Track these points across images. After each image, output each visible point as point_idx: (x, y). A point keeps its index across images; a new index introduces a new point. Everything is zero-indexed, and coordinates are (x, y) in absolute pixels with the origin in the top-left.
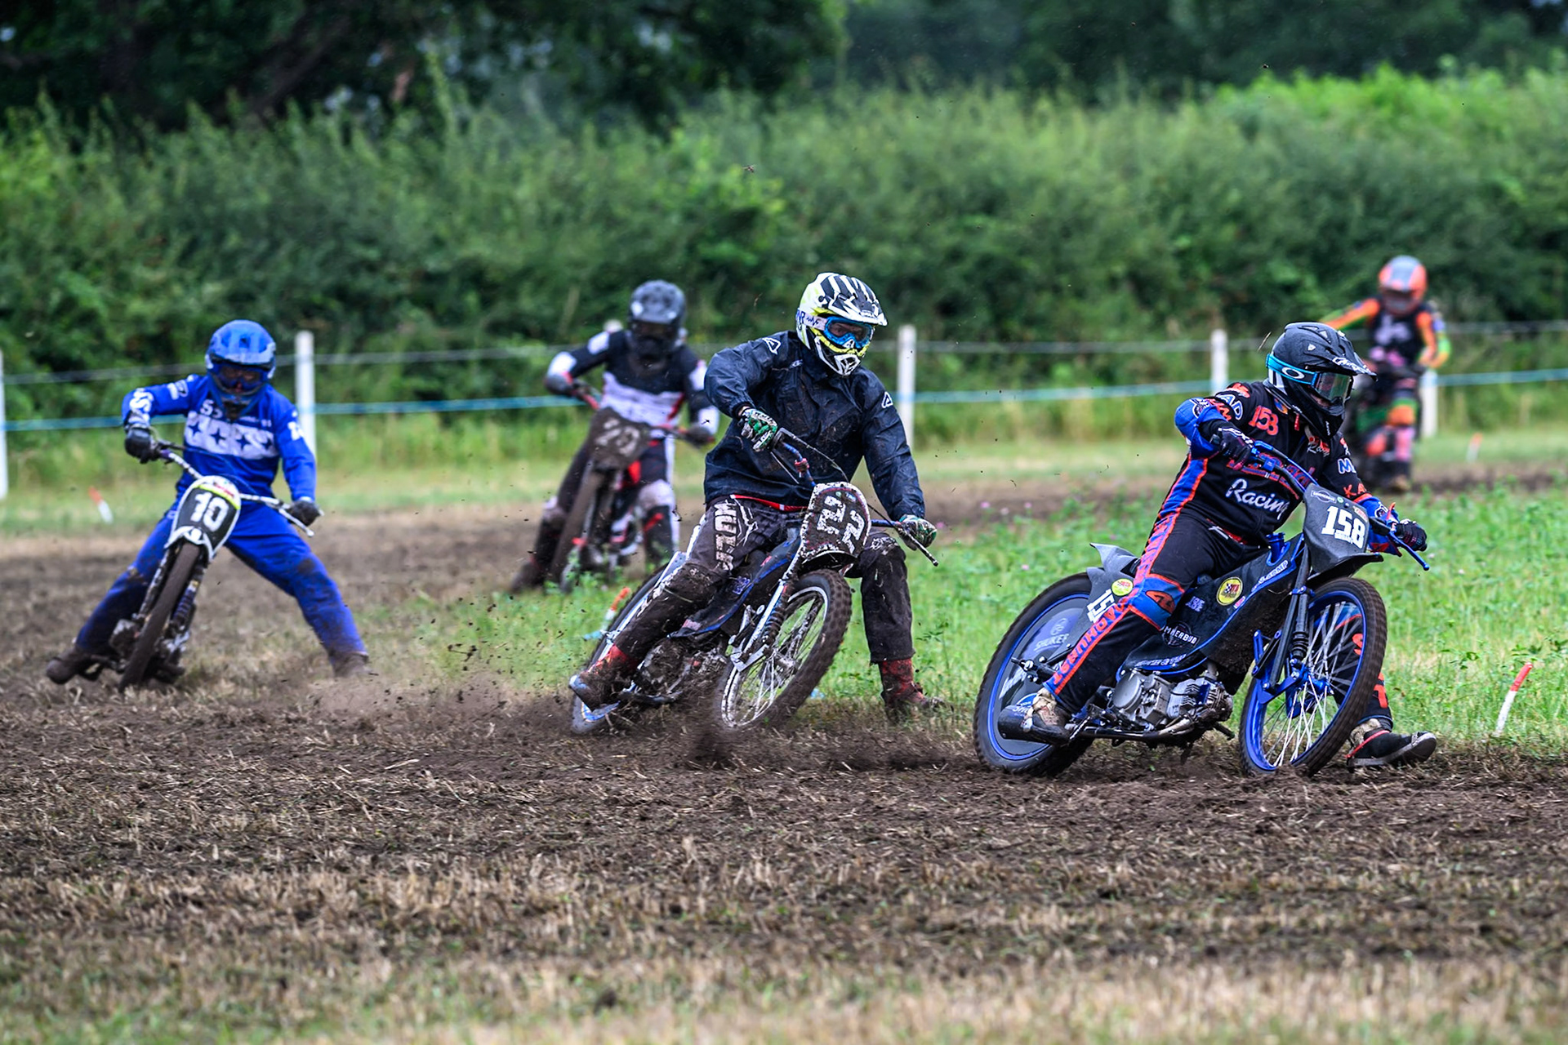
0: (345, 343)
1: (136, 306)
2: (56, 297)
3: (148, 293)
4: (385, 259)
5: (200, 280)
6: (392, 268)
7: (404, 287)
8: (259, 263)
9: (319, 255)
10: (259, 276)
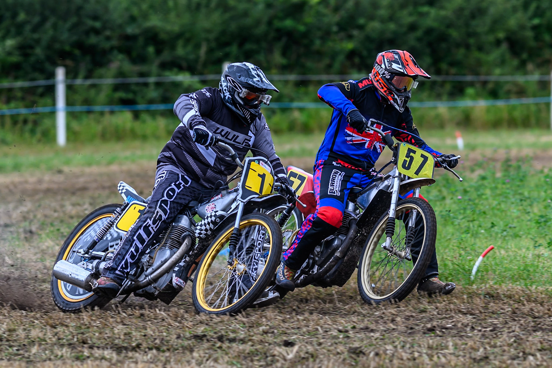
0: (82, 73)
4: (104, 28)
5: (3, 38)
6: (108, 33)
7: (115, 42)
8: (36, 29)
9: (68, 25)
10: (36, 36)
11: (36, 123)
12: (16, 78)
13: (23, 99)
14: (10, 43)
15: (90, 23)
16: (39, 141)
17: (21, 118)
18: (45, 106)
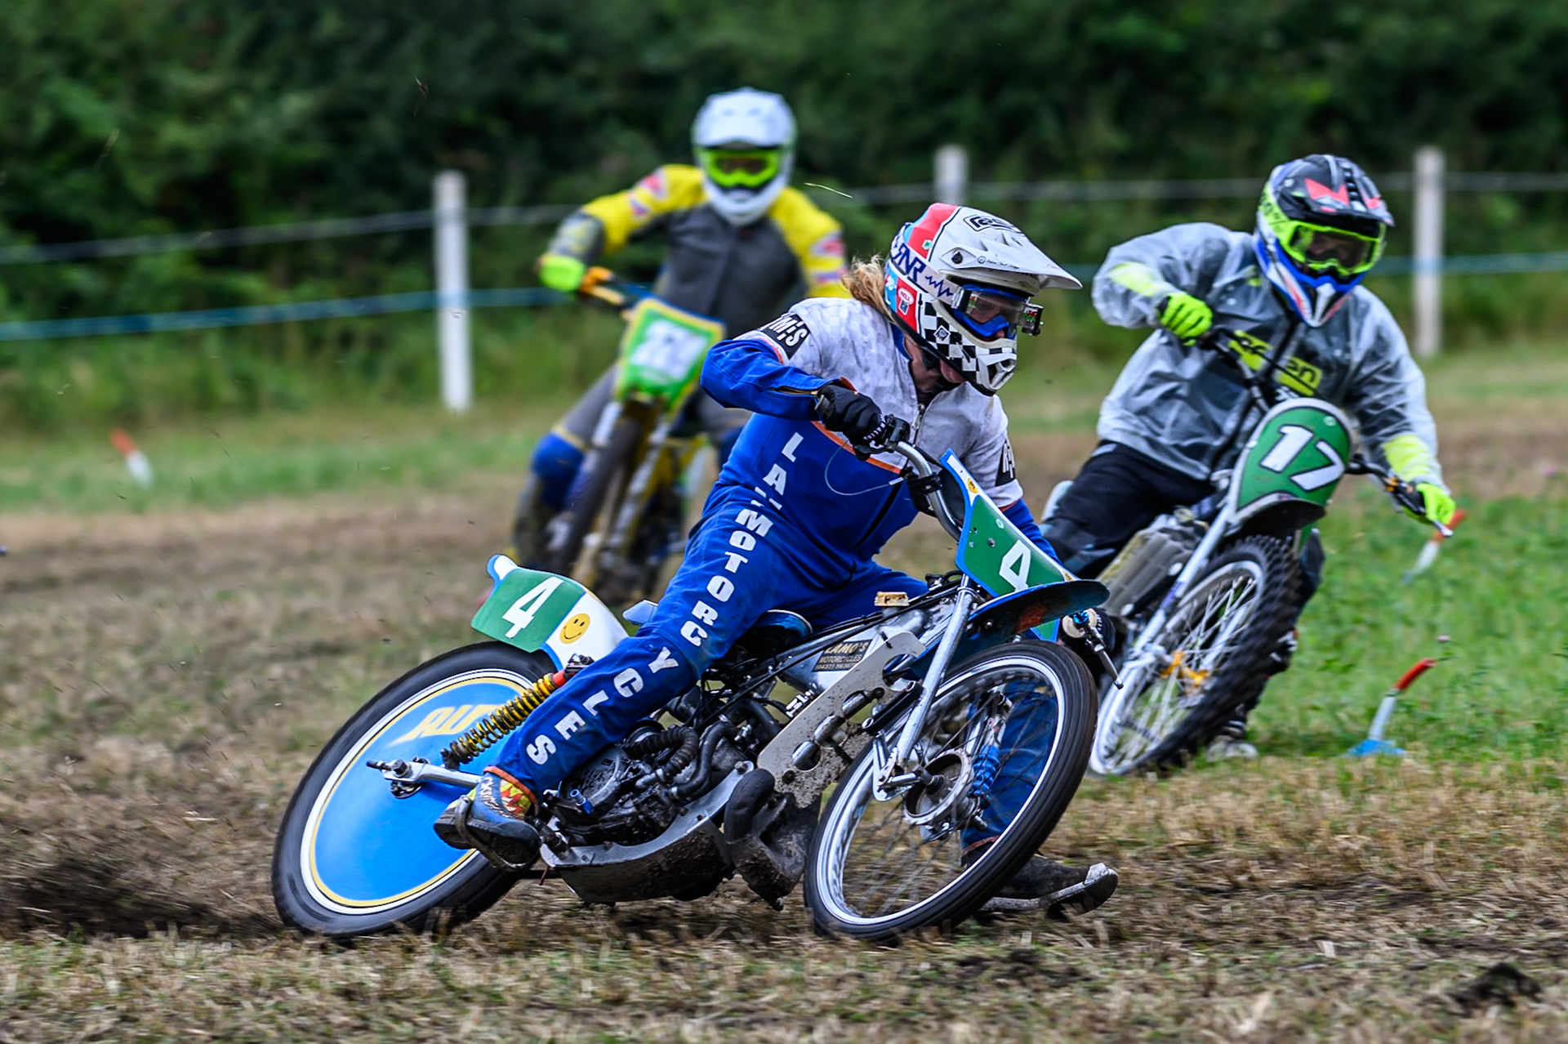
0: (515, 190)
1: (174, 132)
2: (42, 121)
3: (194, 111)
4: (577, 52)
5: (276, 90)
6: (588, 68)
7: (609, 96)
8: (373, 60)
9: (467, 46)
10: (373, 81)
11: (378, 343)
12: (318, 209)
13: (337, 272)
14: (296, 104)
15: (537, 40)
16: (390, 397)
17: (332, 331)
18: (403, 289)
